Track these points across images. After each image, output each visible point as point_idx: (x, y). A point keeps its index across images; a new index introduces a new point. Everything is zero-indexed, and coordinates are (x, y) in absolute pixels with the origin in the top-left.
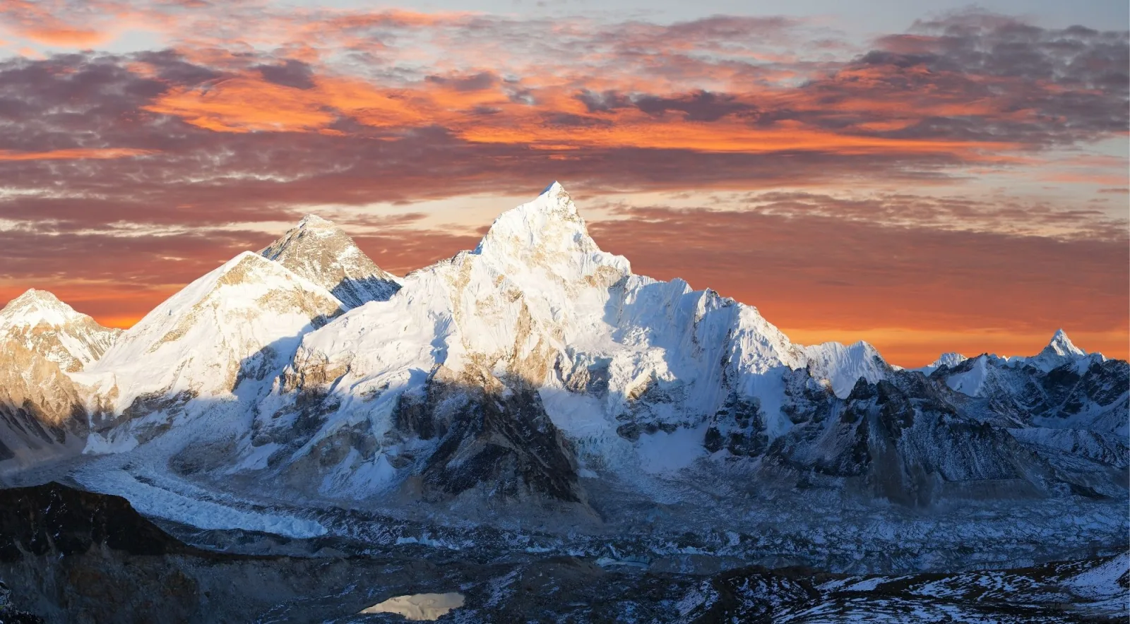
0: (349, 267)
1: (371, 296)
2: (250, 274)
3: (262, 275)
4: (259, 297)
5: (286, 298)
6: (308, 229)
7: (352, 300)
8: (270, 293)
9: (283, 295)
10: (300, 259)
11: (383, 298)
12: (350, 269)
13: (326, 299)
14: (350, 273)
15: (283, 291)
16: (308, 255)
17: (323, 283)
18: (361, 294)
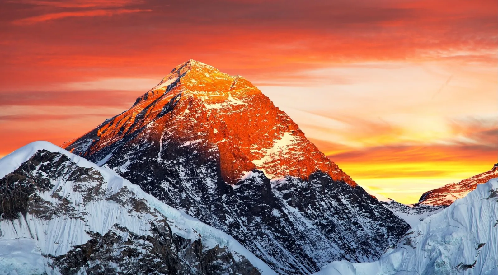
0: (283, 180)
1: (336, 250)
2: (46, 196)
3: (76, 198)
4: (64, 251)
5: (131, 253)
6: (187, 94)
7: (292, 259)
8: (93, 242)
9: (125, 247)
10: (168, 163)
11: (366, 253)
12: (285, 187)
13: (228, 257)
14: (286, 196)
15: (125, 236)
16: (186, 152)
17: (223, 219)
18: (313, 244)
